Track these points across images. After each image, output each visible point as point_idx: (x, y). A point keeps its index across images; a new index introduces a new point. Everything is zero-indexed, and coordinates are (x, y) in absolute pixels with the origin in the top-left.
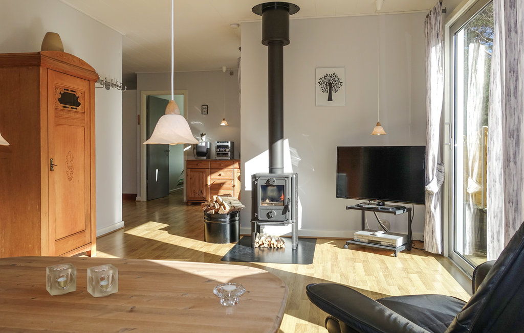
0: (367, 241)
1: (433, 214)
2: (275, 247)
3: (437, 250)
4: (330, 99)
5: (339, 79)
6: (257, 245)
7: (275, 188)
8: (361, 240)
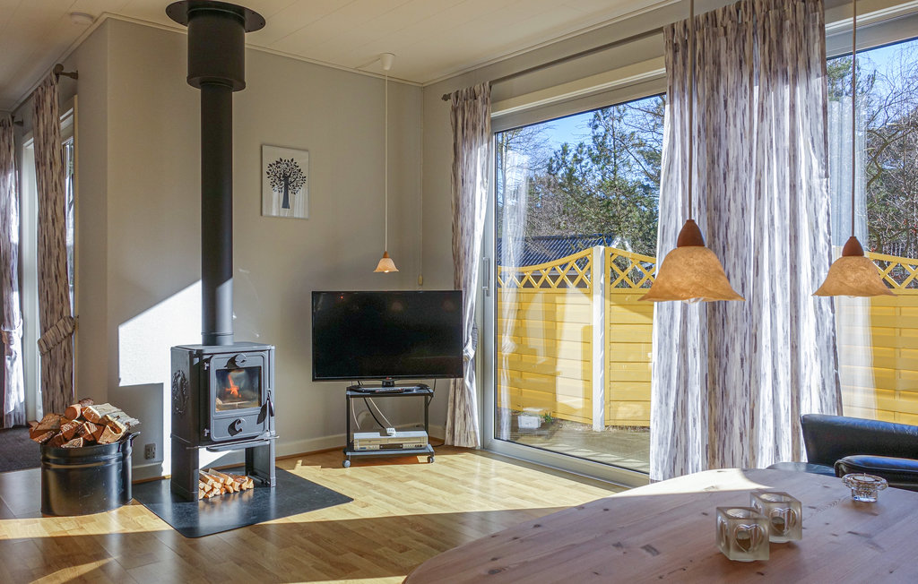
0: (378, 447)
1: (468, 390)
2: (237, 489)
3: (476, 442)
4: (286, 205)
5: (300, 170)
6: (201, 495)
7: (243, 373)
8: (367, 447)
